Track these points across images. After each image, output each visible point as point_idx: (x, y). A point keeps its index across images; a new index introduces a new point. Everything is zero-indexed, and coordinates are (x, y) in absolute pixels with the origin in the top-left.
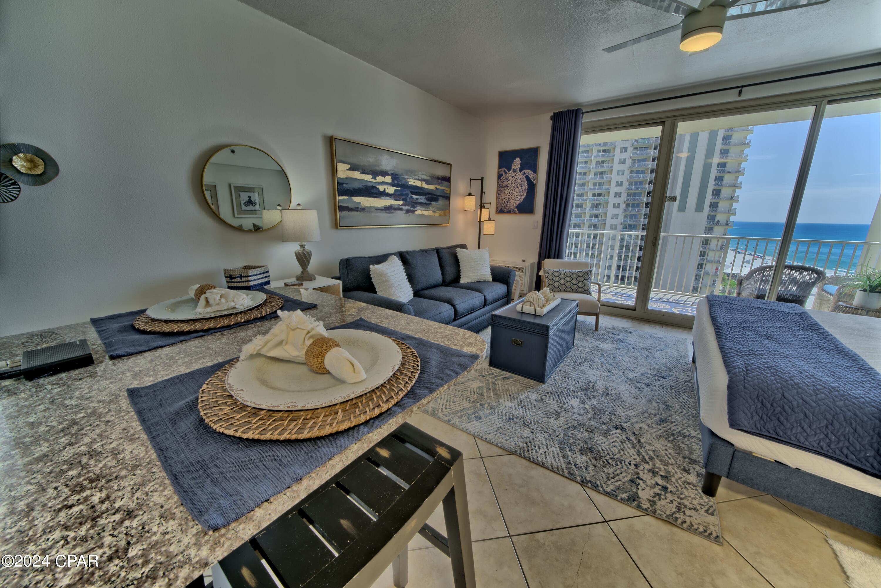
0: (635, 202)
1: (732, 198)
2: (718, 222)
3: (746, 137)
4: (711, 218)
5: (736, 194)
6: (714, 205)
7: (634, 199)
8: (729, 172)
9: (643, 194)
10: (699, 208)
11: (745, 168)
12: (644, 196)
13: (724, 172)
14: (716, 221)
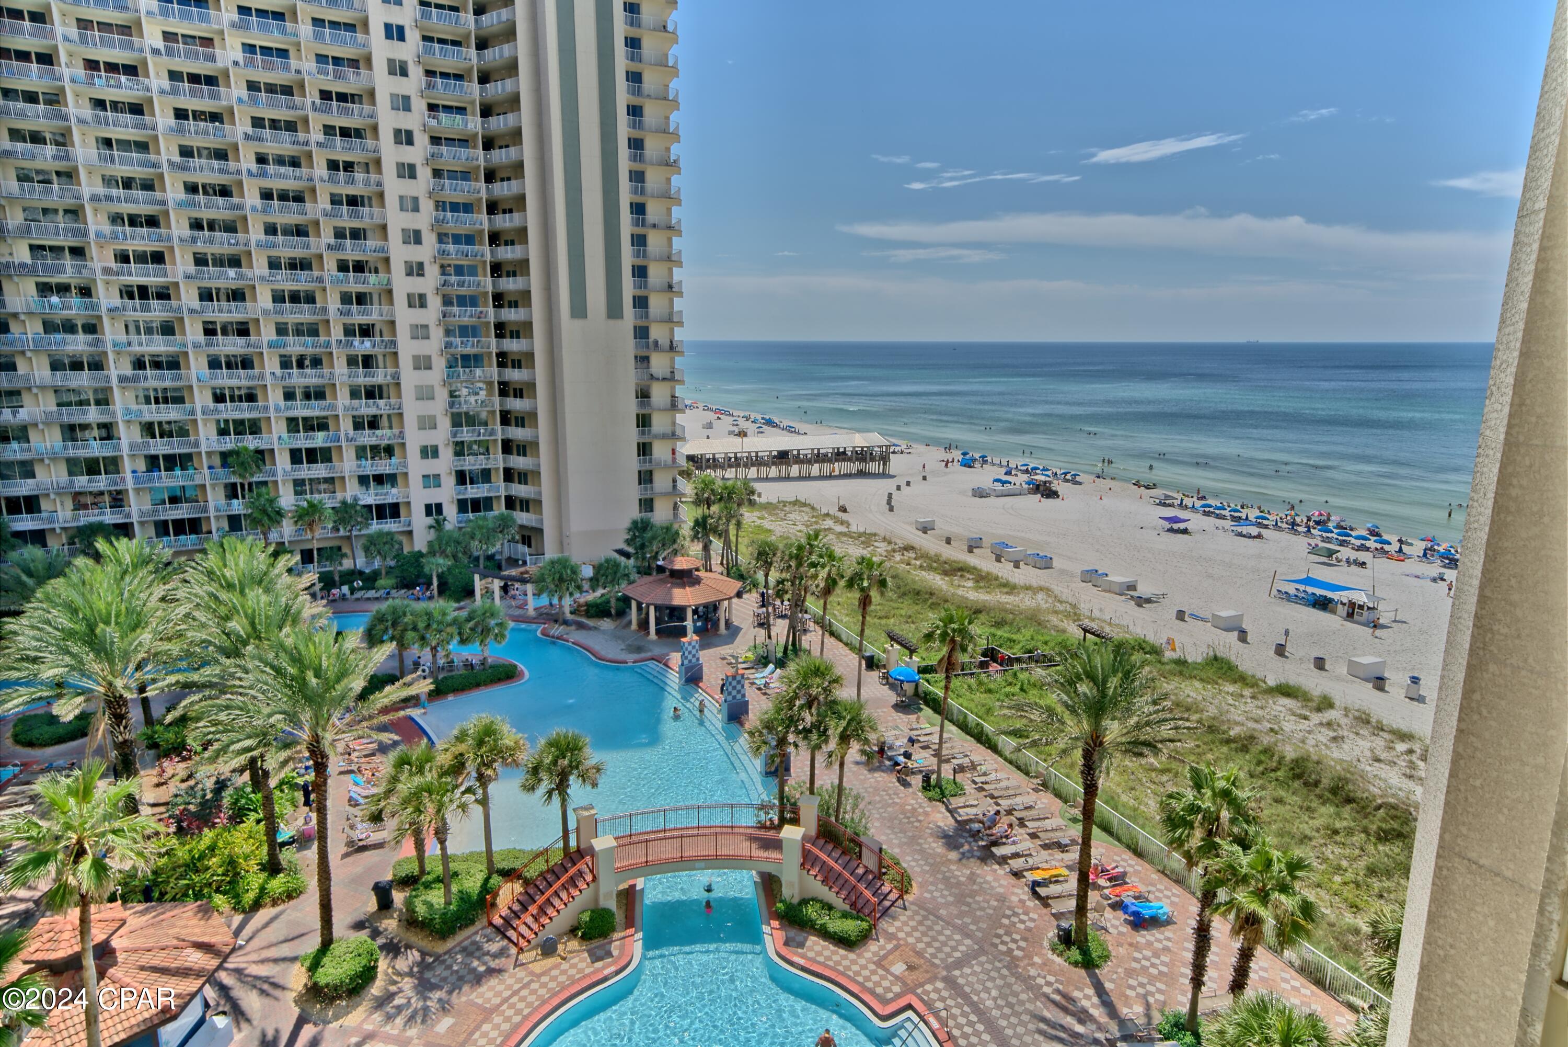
0: (463, 291)
1: (670, 287)
2: (656, 343)
3: (668, 149)
4: (642, 333)
5: (676, 279)
6: (641, 303)
7: (461, 284)
8: (653, 226)
9: (480, 270)
10: (614, 311)
11: (680, 221)
12: (485, 276)
13: (644, 225)
14: (651, 340)
